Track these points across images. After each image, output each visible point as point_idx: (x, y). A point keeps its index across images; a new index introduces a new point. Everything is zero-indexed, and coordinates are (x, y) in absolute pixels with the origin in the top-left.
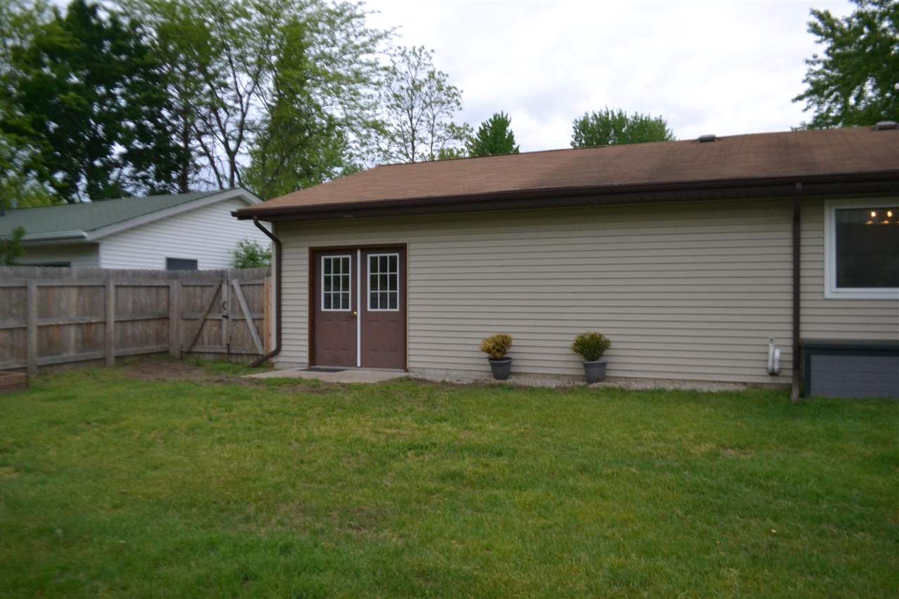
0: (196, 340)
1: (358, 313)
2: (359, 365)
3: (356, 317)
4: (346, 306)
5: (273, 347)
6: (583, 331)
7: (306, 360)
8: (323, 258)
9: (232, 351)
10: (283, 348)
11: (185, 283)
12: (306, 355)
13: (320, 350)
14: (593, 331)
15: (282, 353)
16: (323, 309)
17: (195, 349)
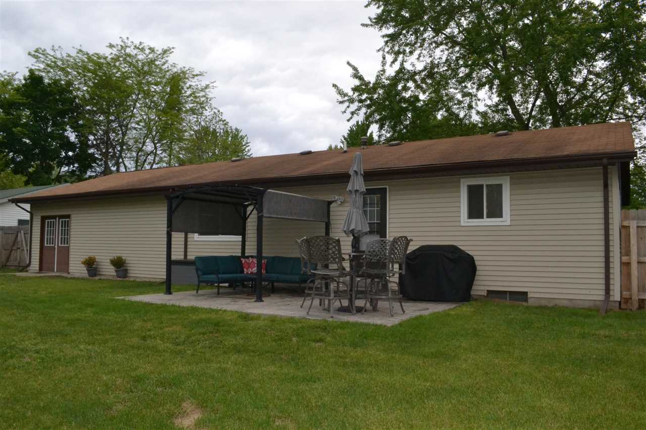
0: (8, 259)
1: (56, 247)
2: (55, 271)
3: (55, 248)
4: (53, 244)
5: (28, 262)
6: (115, 255)
7: (38, 269)
8: (47, 221)
9: (21, 265)
10: (32, 263)
11: (6, 232)
12: (38, 266)
13: (44, 265)
14: (118, 255)
15: (31, 266)
16: (46, 245)
17: (8, 264)
